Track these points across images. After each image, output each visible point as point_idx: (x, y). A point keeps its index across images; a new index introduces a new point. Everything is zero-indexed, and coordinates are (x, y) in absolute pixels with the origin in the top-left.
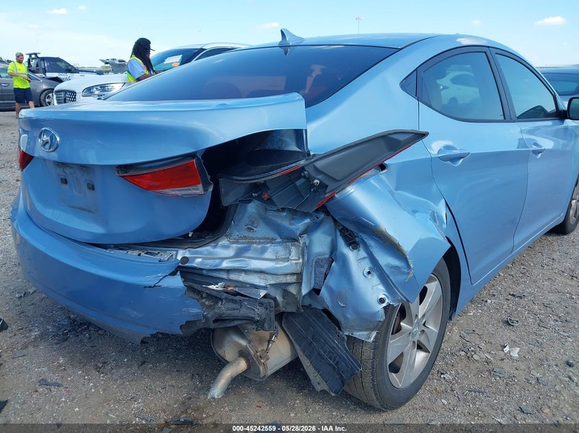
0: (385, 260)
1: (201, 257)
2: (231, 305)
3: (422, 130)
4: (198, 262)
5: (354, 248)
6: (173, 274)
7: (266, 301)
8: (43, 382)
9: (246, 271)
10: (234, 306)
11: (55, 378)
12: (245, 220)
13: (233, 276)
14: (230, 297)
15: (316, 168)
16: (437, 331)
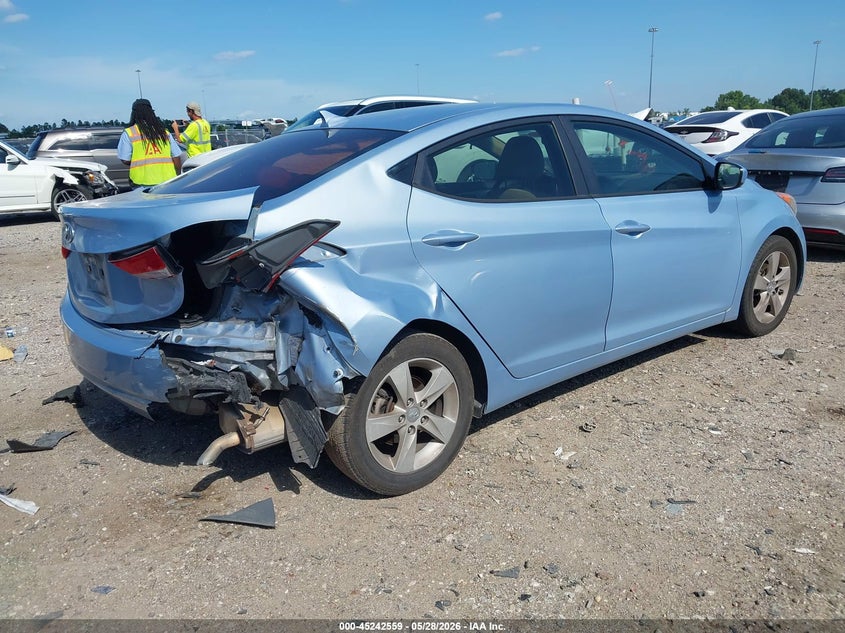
0: (336, 337)
1: (188, 335)
2: (210, 378)
3: (333, 218)
4: (189, 341)
5: (317, 326)
6: (153, 346)
7: (237, 373)
8: (85, 462)
9: (229, 350)
10: (212, 378)
11: (96, 459)
12: (232, 302)
13: (218, 354)
14: (209, 370)
15: (257, 253)
16: (455, 422)
